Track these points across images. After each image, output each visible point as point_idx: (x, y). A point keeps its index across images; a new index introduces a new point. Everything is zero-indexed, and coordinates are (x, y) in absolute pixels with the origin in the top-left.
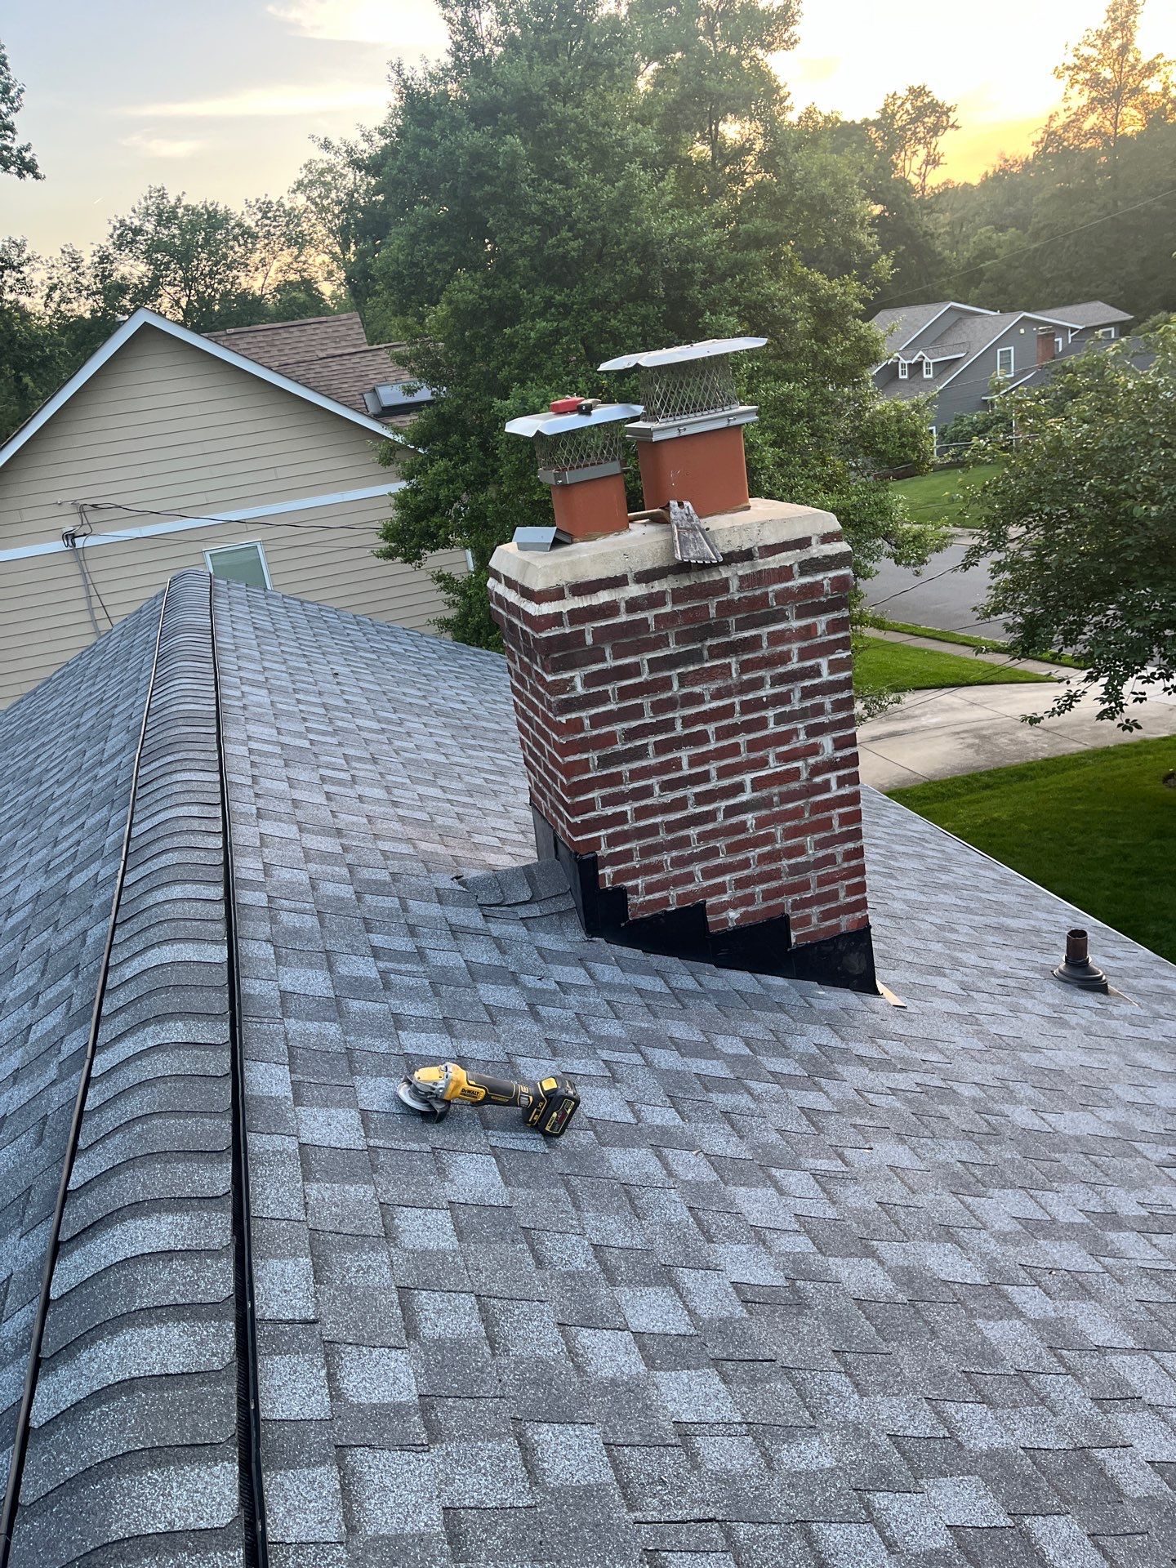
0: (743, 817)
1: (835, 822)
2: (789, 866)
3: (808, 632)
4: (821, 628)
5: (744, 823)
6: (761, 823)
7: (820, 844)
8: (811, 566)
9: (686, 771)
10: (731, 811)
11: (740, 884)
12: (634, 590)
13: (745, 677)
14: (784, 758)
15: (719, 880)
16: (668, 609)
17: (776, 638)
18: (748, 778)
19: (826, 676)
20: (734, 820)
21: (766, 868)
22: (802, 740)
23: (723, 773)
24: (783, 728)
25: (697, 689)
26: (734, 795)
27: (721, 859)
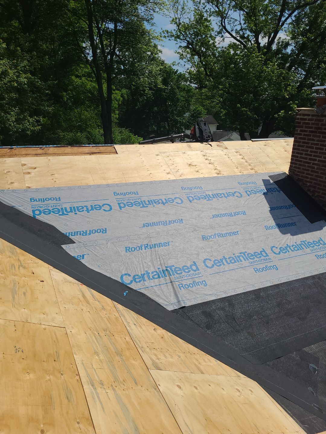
0: (315, 166)
2: (320, 180)
6: (317, 169)
9: (309, 153)
10: (314, 164)
11: (311, 179)
12: (310, 117)
13: (322, 139)
15: (308, 176)
16: (313, 122)
18: (318, 159)
20: (313, 166)
21: (316, 178)
23: (314, 156)
25: (315, 138)
26: (315, 161)
27: (309, 172)
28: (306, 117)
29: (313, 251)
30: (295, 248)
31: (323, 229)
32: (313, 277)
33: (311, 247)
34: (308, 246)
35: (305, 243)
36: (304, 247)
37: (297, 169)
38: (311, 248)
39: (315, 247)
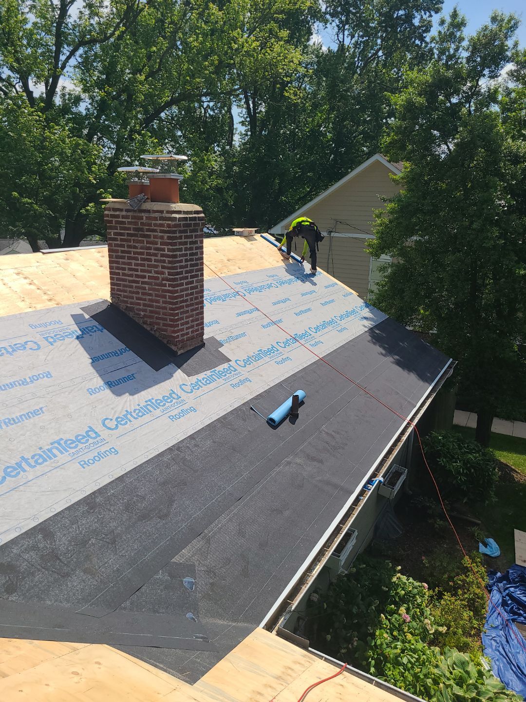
0: (146, 286)
1: (167, 297)
2: (156, 305)
3: (162, 237)
4: (166, 237)
5: (146, 287)
6: (149, 289)
7: (164, 302)
8: (162, 218)
9: (133, 267)
10: (143, 283)
11: (145, 305)
12: (124, 213)
13: (147, 245)
14: (156, 272)
15: (139, 301)
16: (129, 220)
17: (155, 237)
18: (147, 275)
19: (166, 252)
21: (151, 303)
22: (160, 269)
23: (142, 271)
24: (155, 263)
25: (137, 245)
26: (144, 278)
27: (140, 295)
28: (118, 213)
29: (165, 412)
30: (139, 412)
31: (173, 376)
32: (170, 450)
33: (161, 406)
34: (156, 407)
35: (152, 403)
36: (152, 409)
37: (122, 293)
38: (161, 408)
39: (167, 404)
